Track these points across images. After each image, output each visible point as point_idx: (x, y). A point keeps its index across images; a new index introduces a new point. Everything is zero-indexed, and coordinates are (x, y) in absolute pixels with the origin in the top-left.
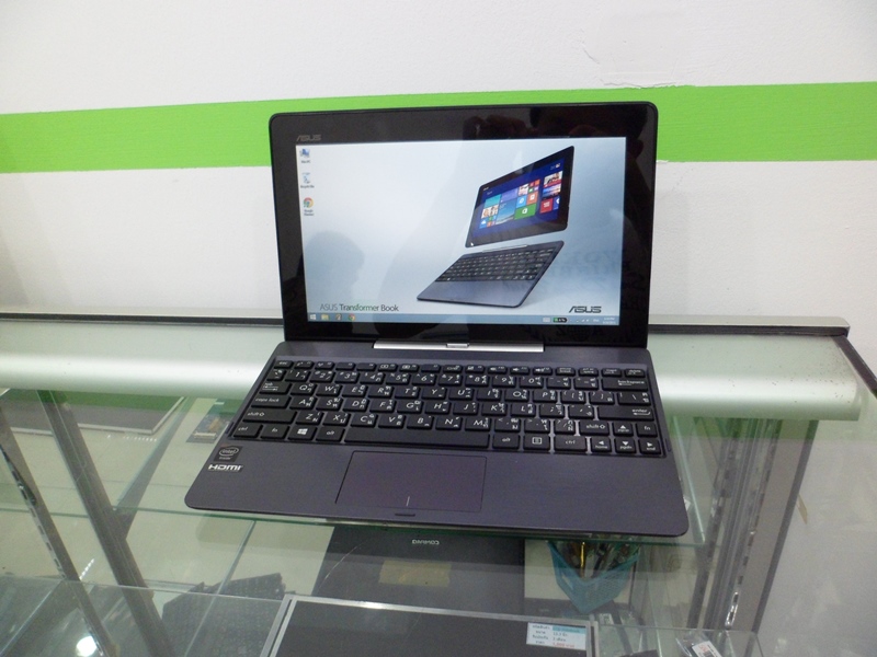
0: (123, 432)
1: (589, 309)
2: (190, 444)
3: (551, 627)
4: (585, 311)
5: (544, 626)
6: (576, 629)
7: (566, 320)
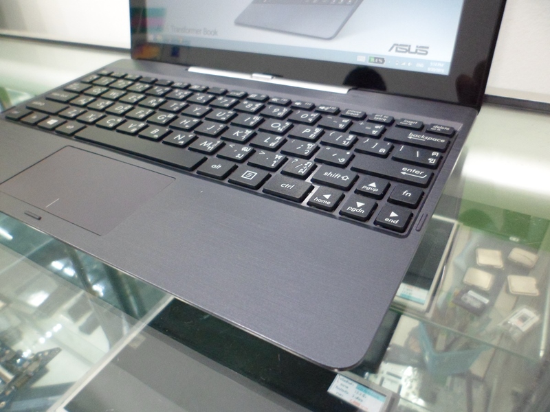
1: (413, 49)
3: (356, 385)
4: (408, 51)
5: (350, 381)
6: (378, 395)
7: (383, 60)
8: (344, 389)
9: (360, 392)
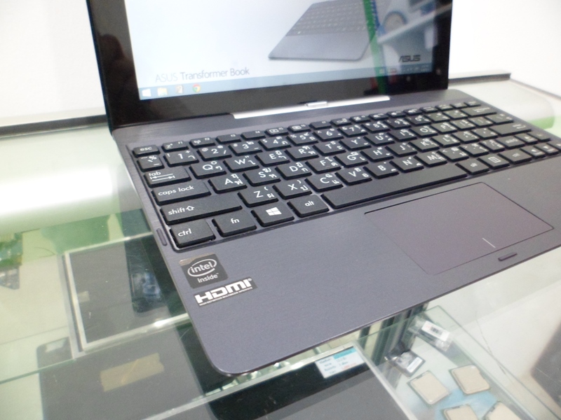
1: (412, 58)
4: (409, 60)
5: (327, 359)
8: (330, 366)
9: (339, 358)
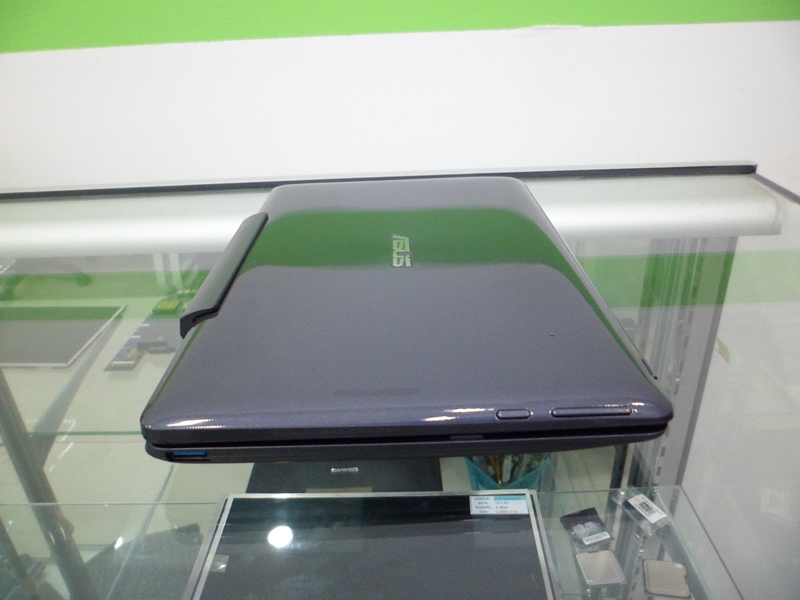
0: (35, 368)
2: (109, 373)
3: (492, 498)
5: (485, 497)
6: (516, 497)
8: (485, 505)
